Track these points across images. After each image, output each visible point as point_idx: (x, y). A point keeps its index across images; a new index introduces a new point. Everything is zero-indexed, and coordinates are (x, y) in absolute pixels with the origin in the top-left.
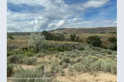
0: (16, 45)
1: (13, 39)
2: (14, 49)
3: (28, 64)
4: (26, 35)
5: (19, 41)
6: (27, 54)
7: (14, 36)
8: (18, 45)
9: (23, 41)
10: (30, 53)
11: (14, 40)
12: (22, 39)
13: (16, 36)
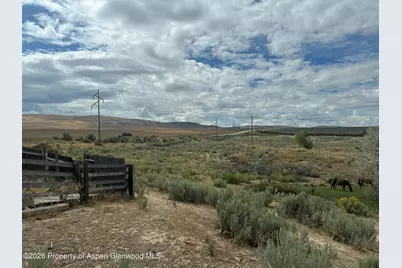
0: (315, 165)
1: (308, 146)
2: (309, 178)
3: (337, 238)
4: (354, 138)
5: (325, 153)
6: (345, 204)
7: (312, 139)
8: (320, 168)
9: (338, 156)
10: (357, 202)
11: (313, 150)
12: (337, 150)
13: (318, 138)
